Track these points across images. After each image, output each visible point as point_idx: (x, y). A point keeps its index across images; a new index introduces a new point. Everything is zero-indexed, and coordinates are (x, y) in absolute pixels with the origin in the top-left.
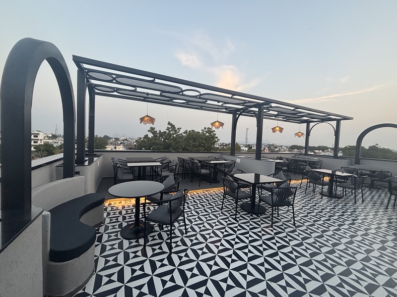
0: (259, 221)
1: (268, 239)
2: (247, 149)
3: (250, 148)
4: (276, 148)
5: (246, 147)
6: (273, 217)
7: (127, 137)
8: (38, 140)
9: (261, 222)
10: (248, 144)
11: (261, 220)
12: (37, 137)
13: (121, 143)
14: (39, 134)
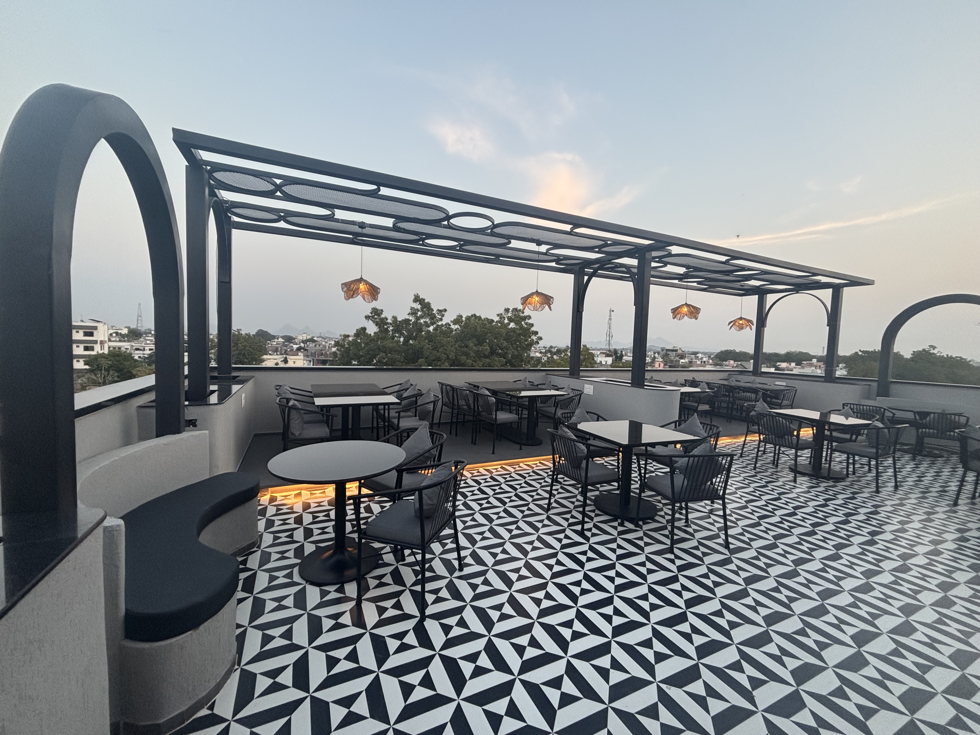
0: (641, 539)
1: (663, 583)
2: (610, 360)
3: (617, 357)
4: (682, 357)
5: (608, 355)
6: (673, 527)
7: (315, 333)
8: (95, 342)
9: (646, 540)
10: (613, 347)
11: (646, 534)
12: (91, 334)
13: (299, 349)
14: (96, 328)
